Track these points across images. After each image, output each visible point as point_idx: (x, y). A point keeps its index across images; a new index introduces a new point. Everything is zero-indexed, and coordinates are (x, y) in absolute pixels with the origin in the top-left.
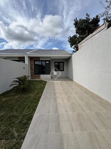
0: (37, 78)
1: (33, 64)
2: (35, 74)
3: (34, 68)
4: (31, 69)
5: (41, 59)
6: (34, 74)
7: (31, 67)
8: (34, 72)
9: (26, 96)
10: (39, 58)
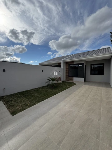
0: (70, 80)
1: (68, 68)
2: (69, 76)
3: (68, 71)
4: (66, 72)
7: (66, 70)
8: (68, 75)
9: (51, 90)
10: (73, 62)
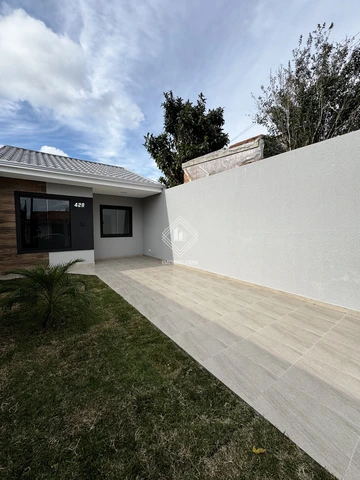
1: (12, 207)
2: (19, 253)
3: (14, 225)
5: (49, 192)
6: (15, 251)
8: (14, 243)
